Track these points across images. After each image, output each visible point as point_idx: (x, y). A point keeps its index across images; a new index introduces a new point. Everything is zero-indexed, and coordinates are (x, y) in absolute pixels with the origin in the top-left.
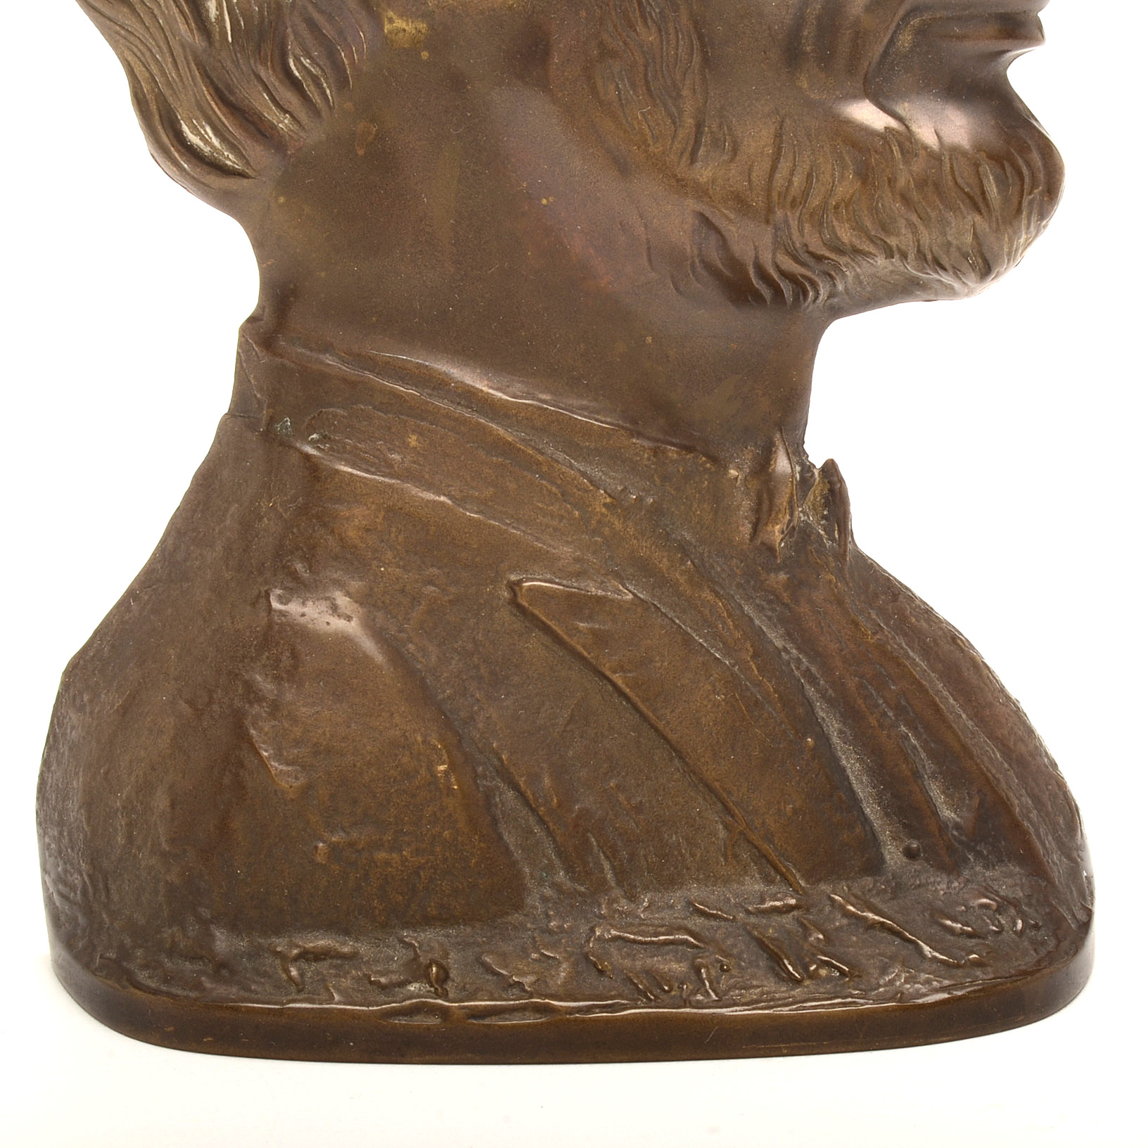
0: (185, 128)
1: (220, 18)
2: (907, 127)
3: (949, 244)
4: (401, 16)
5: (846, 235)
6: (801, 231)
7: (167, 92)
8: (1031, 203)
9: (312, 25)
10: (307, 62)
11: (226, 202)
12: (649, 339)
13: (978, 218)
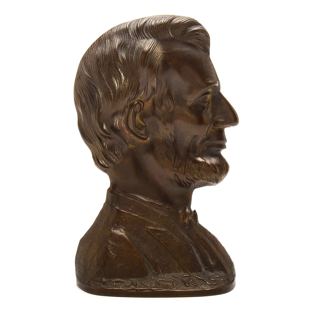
0: (100, 161)
1: (105, 145)
2: (205, 161)
3: (212, 178)
4: (131, 145)
5: (196, 177)
6: (190, 176)
7: (98, 156)
8: (224, 172)
9: (119, 147)
10: (118, 152)
11: (105, 171)
12: (167, 192)
13: (216, 175)
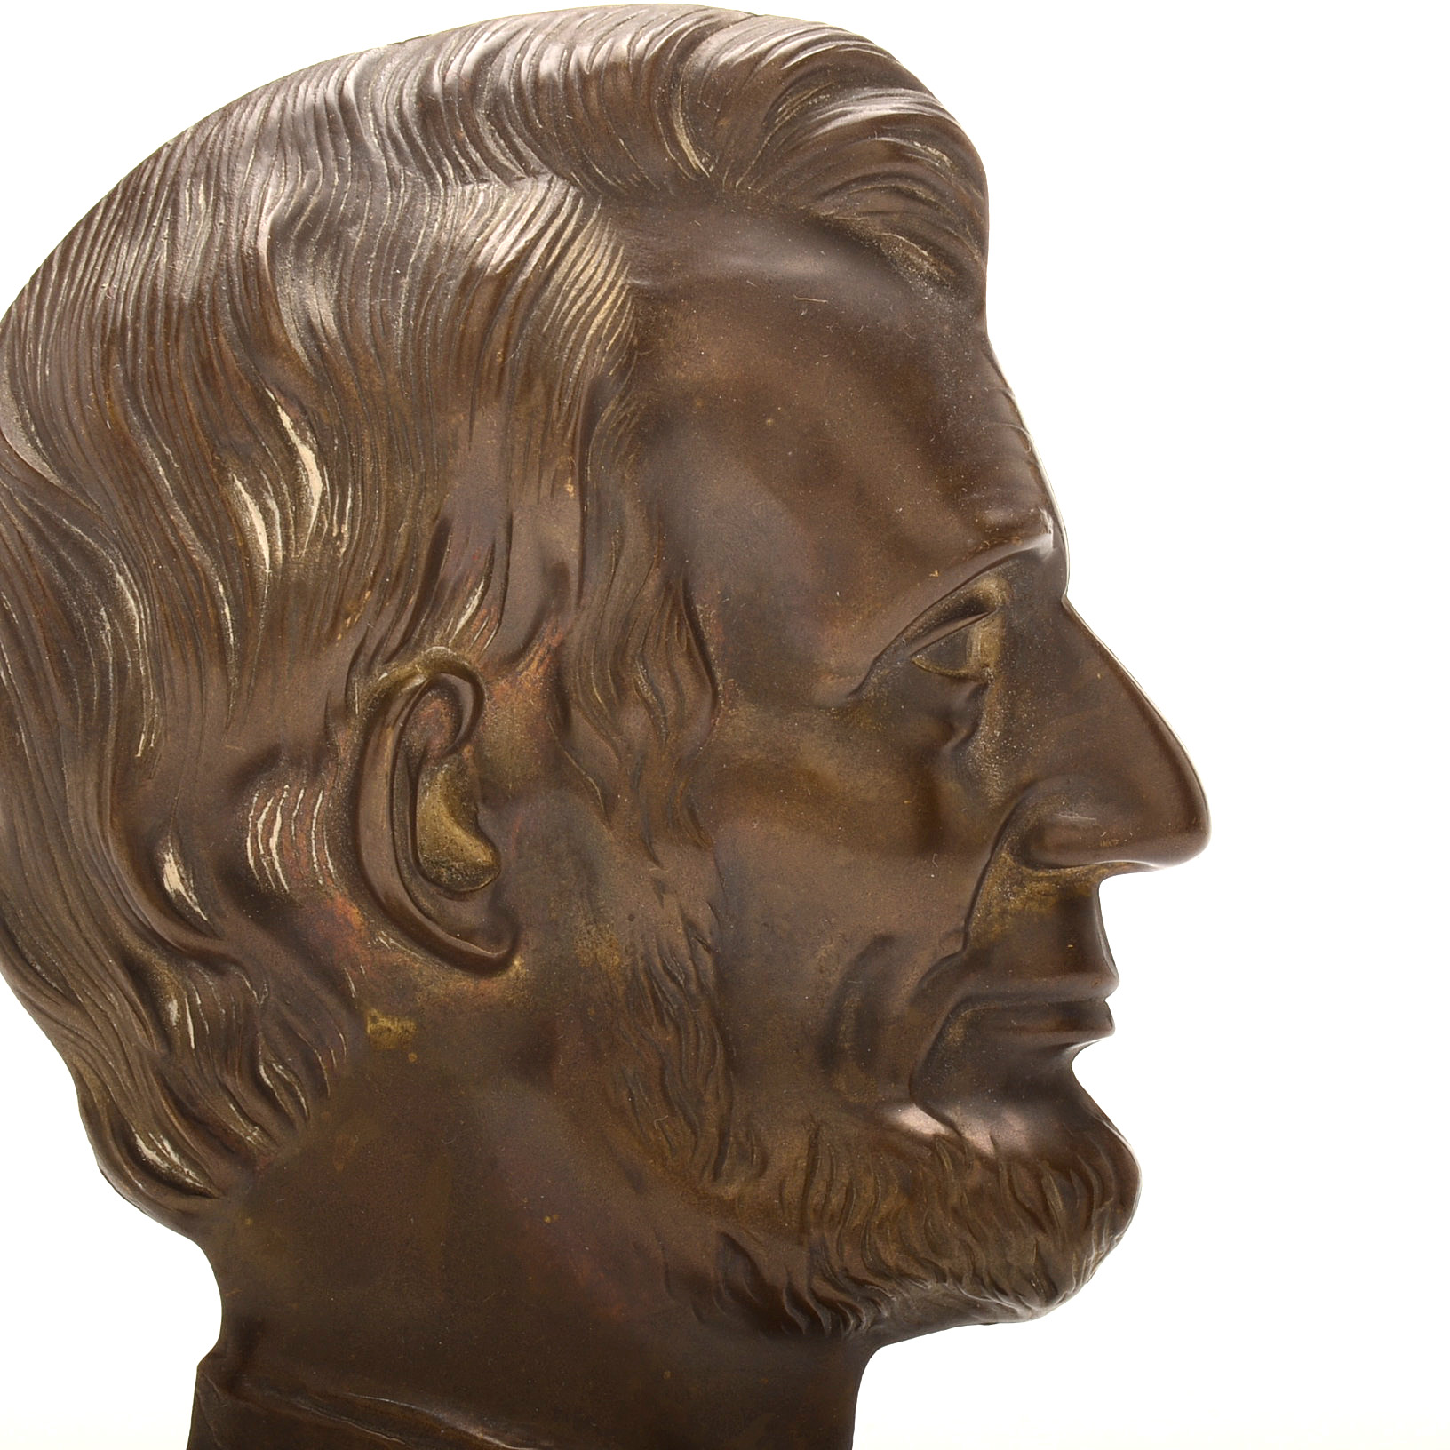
0: (140, 1142)
1: (182, 1022)
2: (960, 1135)
3: (1009, 1266)
4: (386, 1014)
5: (891, 1256)
6: (840, 1253)
7: (121, 1103)
8: (1102, 1216)
9: (288, 1029)
10: (279, 1069)
11: (184, 1223)
12: (668, 1374)
13: (1041, 1237)
